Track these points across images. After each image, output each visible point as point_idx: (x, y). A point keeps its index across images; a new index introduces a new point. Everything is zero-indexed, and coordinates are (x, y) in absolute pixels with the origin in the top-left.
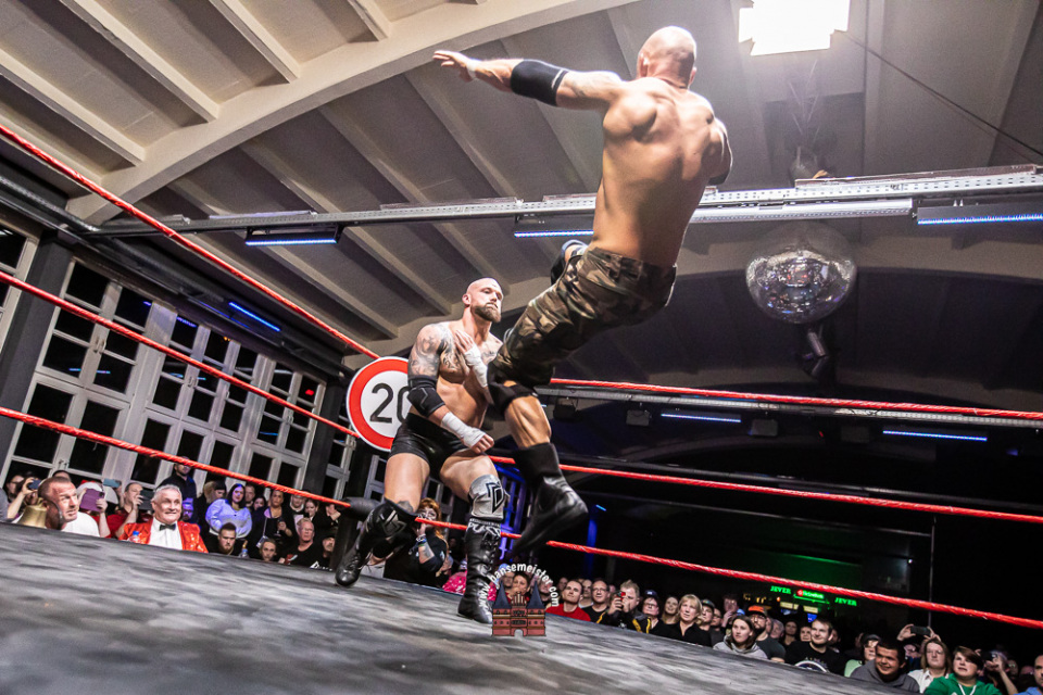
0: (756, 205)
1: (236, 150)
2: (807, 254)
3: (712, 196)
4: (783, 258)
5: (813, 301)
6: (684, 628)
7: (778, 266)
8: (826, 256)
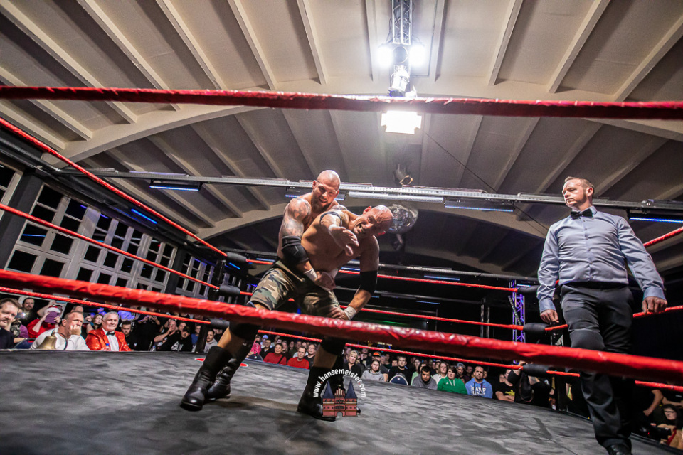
1: (145, 138)
2: (401, 207)
5: (402, 226)
6: (350, 366)
8: (409, 209)
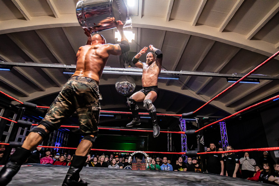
0: (118, 71)
2: (127, 82)
3: (109, 68)
4: (122, 82)
5: (128, 91)
6: (101, 163)
7: (122, 84)
8: (130, 83)
